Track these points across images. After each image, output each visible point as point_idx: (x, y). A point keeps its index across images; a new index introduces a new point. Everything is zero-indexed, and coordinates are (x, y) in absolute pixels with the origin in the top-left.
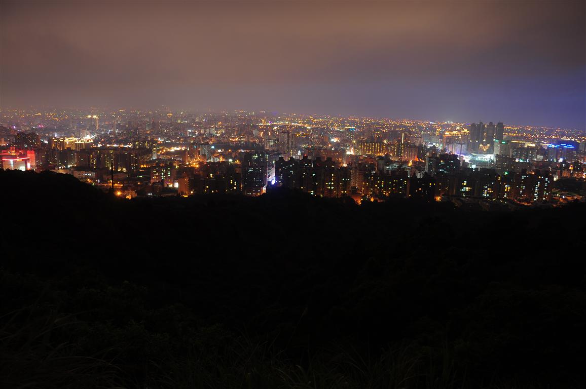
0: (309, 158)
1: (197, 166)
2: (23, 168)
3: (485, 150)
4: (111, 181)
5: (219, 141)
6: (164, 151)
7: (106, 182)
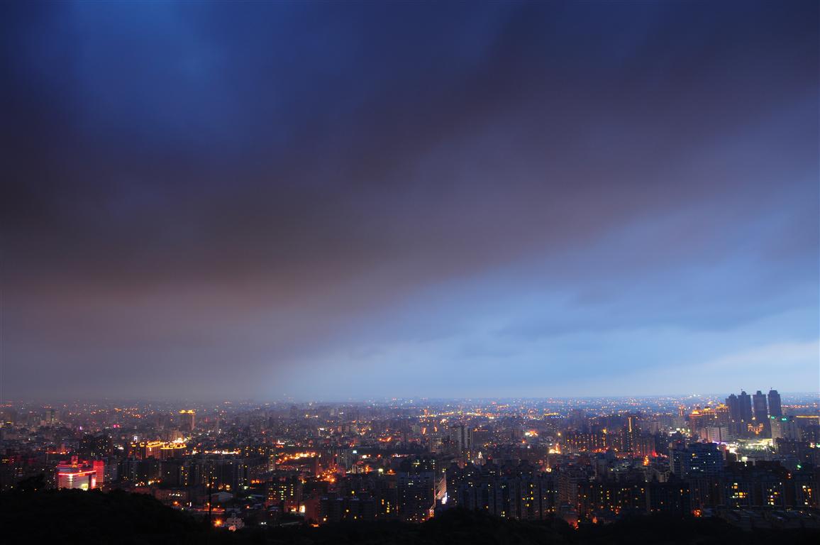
0: (495, 461)
1: (333, 480)
3: (757, 433)
4: (208, 504)
5: (363, 444)
6: (286, 458)
7: (202, 505)
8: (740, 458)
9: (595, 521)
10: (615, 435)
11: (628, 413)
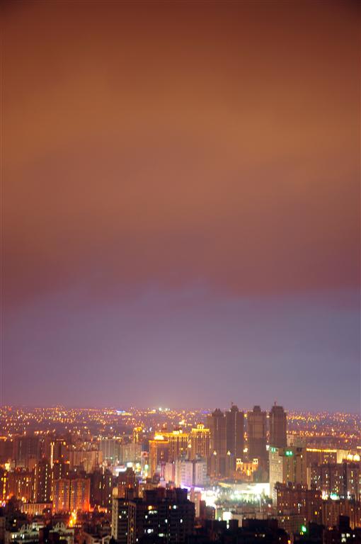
3: (249, 473)
8: (221, 515)
10: (26, 474)
11: (50, 435)
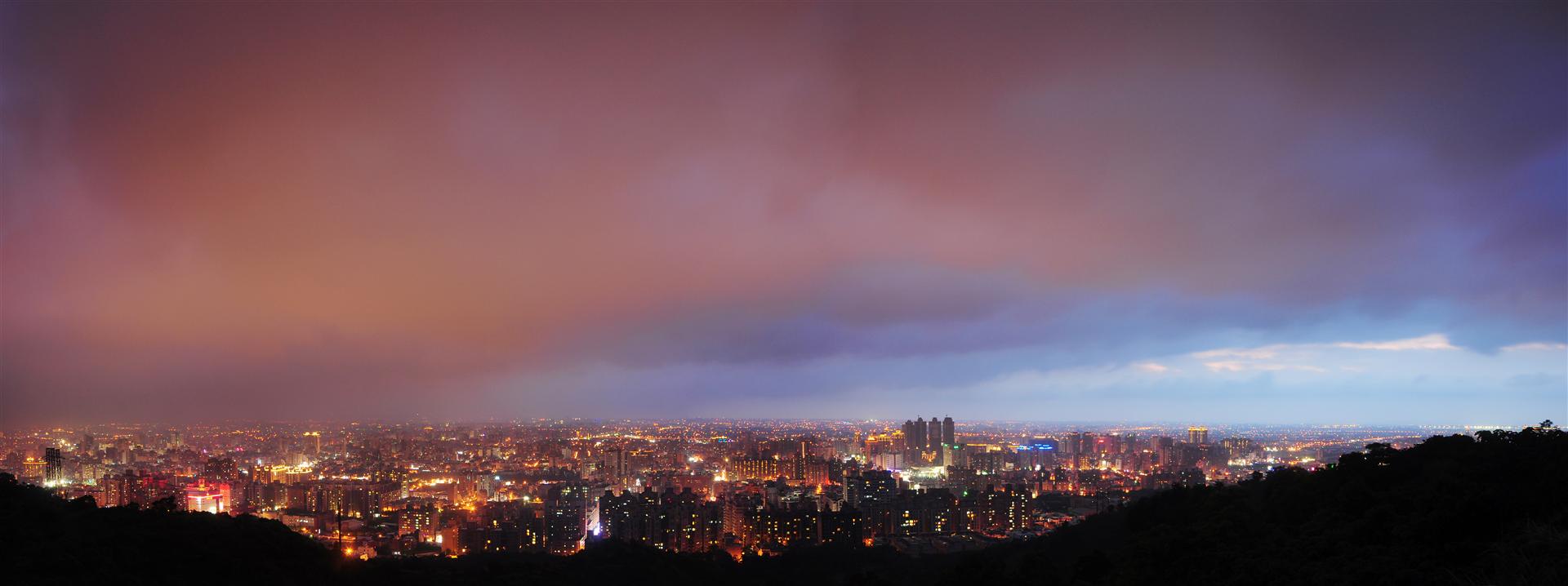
0: (655, 489)
1: (473, 509)
2: (213, 510)
3: (930, 460)
4: (338, 532)
5: (507, 469)
6: (420, 485)
7: (330, 533)
8: (913, 487)
9: (760, 553)
10: (788, 461)
11: (801, 437)
